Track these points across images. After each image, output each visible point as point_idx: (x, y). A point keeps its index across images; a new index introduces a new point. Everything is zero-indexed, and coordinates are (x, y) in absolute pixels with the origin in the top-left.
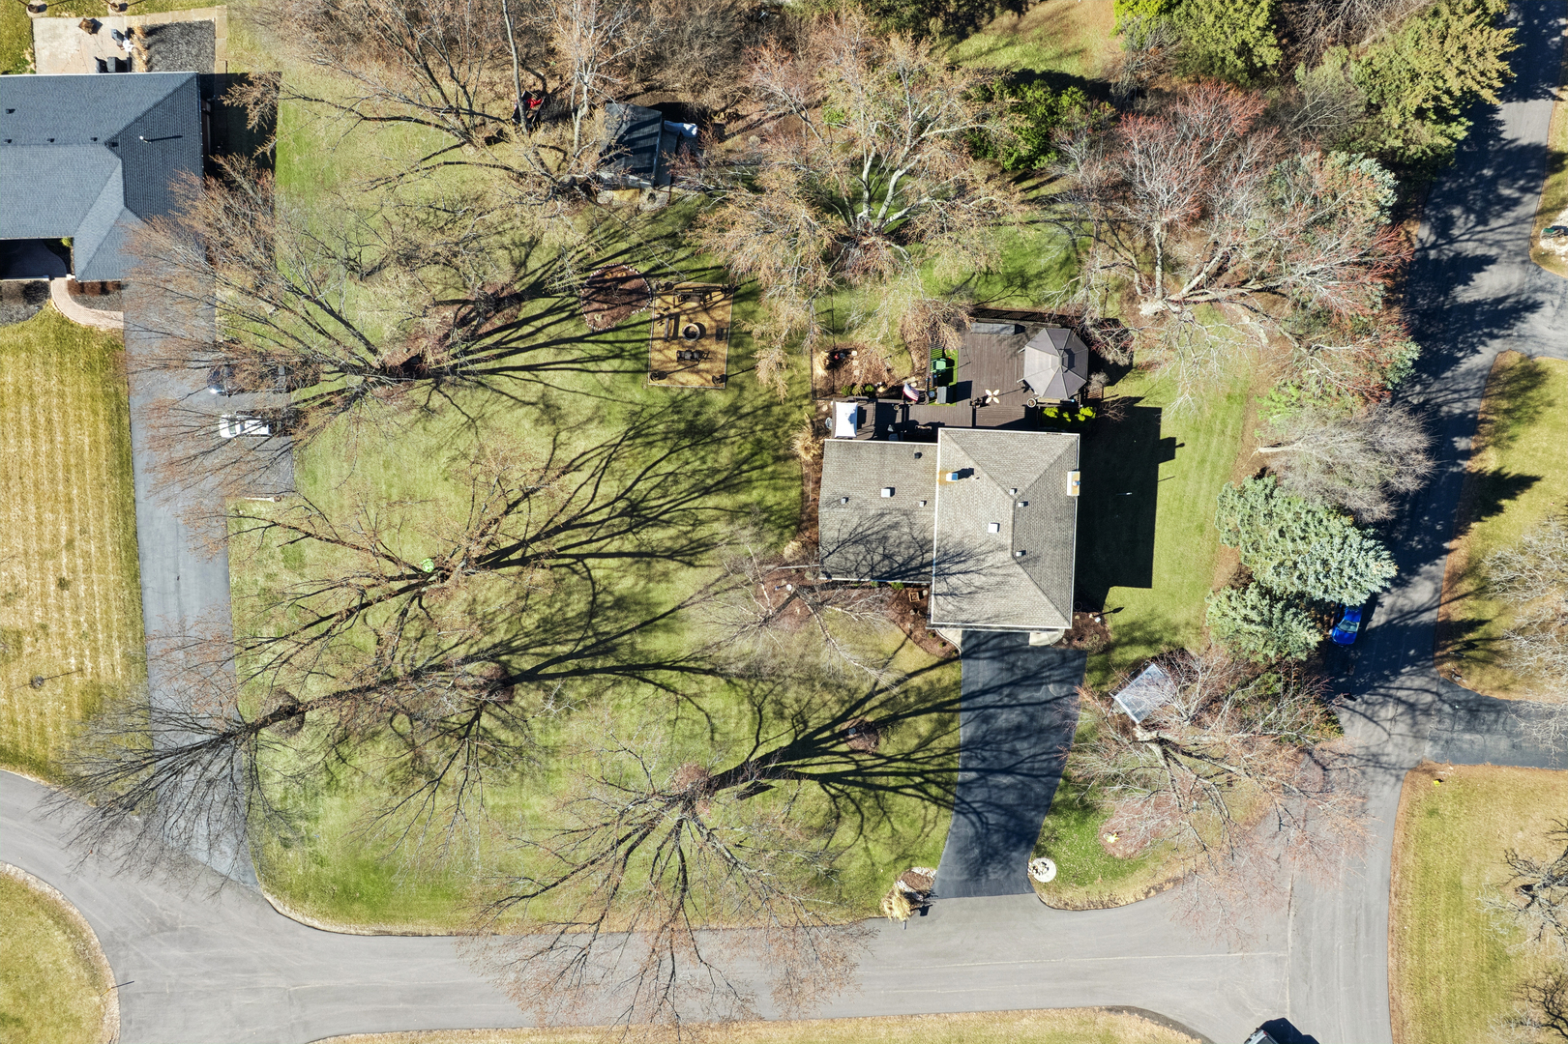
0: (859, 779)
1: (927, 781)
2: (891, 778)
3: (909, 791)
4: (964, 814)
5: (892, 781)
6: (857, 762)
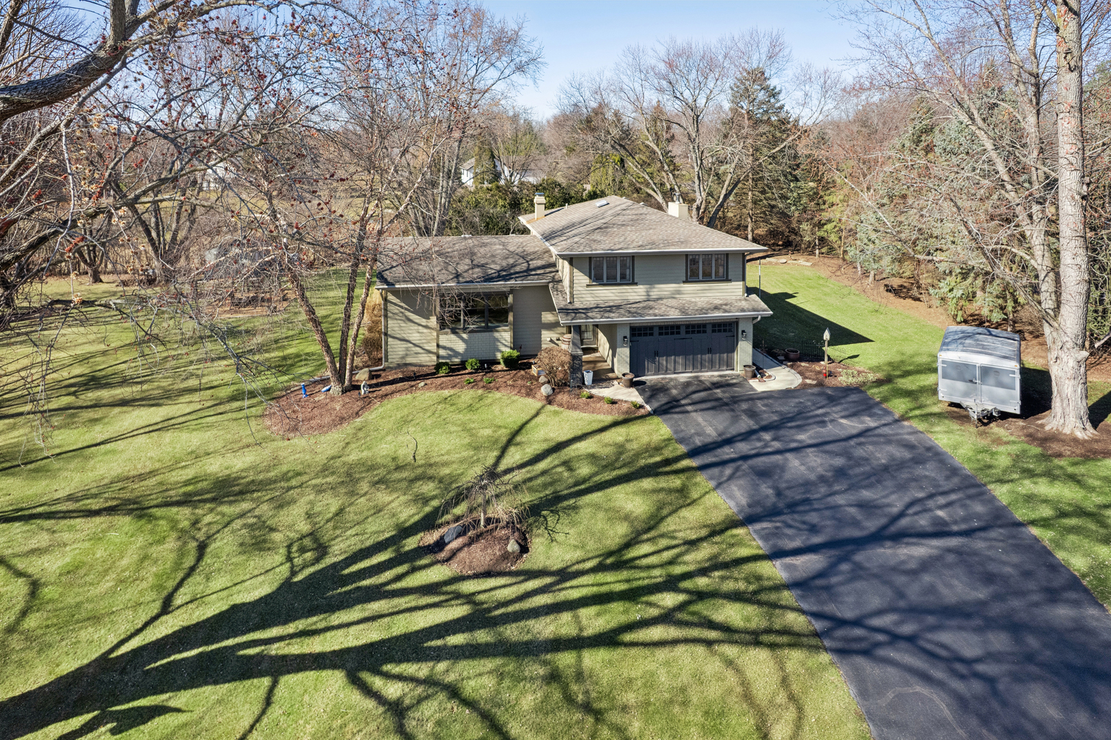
0: (483, 636)
1: (701, 596)
2: (585, 613)
3: (656, 633)
4: (866, 653)
5: (594, 621)
6: (469, 598)
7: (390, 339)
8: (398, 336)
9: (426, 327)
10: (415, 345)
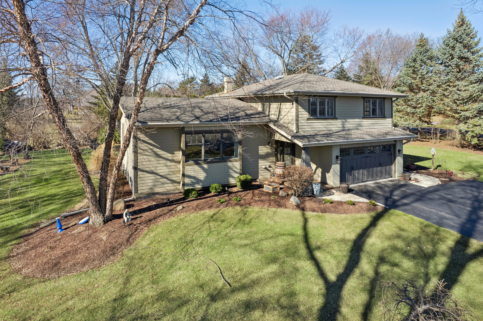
7: (139, 173)
8: (148, 169)
9: (172, 161)
10: (162, 177)
